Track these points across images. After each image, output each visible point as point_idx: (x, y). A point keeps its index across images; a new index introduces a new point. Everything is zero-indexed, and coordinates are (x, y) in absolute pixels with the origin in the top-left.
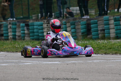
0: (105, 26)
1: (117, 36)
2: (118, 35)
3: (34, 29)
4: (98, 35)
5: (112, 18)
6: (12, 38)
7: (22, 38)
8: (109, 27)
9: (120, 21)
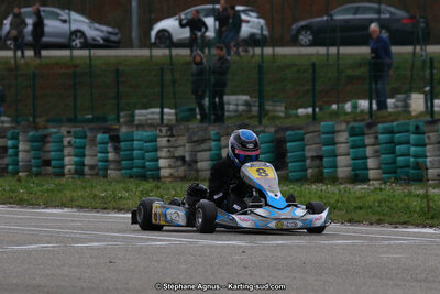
0: (324, 148)
1: (356, 175)
2: (359, 172)
3: (133, 150)
4: (306, 170)
5: (344, 126)
6: (73, 171)
7: (100, 172)
8: (334, 151)
9: (364, 134)
